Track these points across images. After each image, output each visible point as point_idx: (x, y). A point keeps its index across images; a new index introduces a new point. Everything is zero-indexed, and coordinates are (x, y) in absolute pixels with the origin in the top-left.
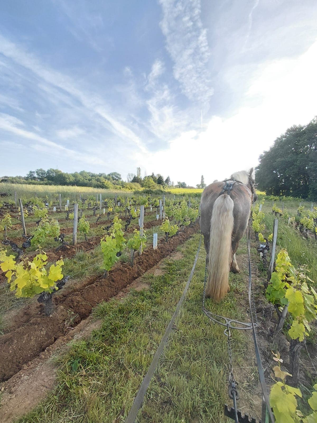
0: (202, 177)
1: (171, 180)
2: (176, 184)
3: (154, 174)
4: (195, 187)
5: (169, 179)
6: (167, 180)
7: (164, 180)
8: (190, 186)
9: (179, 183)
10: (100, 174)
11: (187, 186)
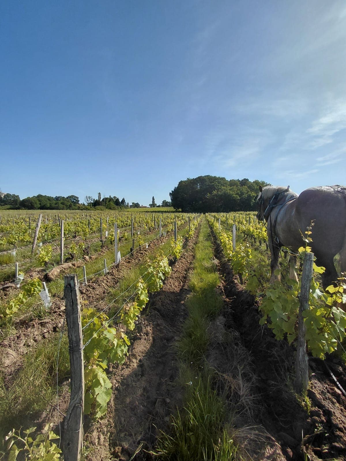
0: (153, 198)
1: (126, 201)
2: (131, 204)
3: (111, 197)
4: (148, 206)
5: (125, 200)
6: (123, 201)
7: (120, 201)
8: (144, 206)
9: (133, 203)
10: (56, 197)
11: (141, 206)
